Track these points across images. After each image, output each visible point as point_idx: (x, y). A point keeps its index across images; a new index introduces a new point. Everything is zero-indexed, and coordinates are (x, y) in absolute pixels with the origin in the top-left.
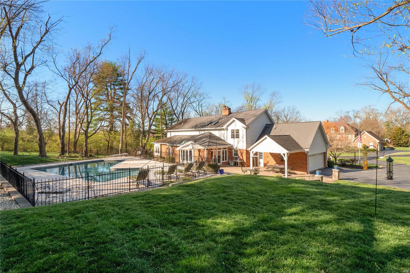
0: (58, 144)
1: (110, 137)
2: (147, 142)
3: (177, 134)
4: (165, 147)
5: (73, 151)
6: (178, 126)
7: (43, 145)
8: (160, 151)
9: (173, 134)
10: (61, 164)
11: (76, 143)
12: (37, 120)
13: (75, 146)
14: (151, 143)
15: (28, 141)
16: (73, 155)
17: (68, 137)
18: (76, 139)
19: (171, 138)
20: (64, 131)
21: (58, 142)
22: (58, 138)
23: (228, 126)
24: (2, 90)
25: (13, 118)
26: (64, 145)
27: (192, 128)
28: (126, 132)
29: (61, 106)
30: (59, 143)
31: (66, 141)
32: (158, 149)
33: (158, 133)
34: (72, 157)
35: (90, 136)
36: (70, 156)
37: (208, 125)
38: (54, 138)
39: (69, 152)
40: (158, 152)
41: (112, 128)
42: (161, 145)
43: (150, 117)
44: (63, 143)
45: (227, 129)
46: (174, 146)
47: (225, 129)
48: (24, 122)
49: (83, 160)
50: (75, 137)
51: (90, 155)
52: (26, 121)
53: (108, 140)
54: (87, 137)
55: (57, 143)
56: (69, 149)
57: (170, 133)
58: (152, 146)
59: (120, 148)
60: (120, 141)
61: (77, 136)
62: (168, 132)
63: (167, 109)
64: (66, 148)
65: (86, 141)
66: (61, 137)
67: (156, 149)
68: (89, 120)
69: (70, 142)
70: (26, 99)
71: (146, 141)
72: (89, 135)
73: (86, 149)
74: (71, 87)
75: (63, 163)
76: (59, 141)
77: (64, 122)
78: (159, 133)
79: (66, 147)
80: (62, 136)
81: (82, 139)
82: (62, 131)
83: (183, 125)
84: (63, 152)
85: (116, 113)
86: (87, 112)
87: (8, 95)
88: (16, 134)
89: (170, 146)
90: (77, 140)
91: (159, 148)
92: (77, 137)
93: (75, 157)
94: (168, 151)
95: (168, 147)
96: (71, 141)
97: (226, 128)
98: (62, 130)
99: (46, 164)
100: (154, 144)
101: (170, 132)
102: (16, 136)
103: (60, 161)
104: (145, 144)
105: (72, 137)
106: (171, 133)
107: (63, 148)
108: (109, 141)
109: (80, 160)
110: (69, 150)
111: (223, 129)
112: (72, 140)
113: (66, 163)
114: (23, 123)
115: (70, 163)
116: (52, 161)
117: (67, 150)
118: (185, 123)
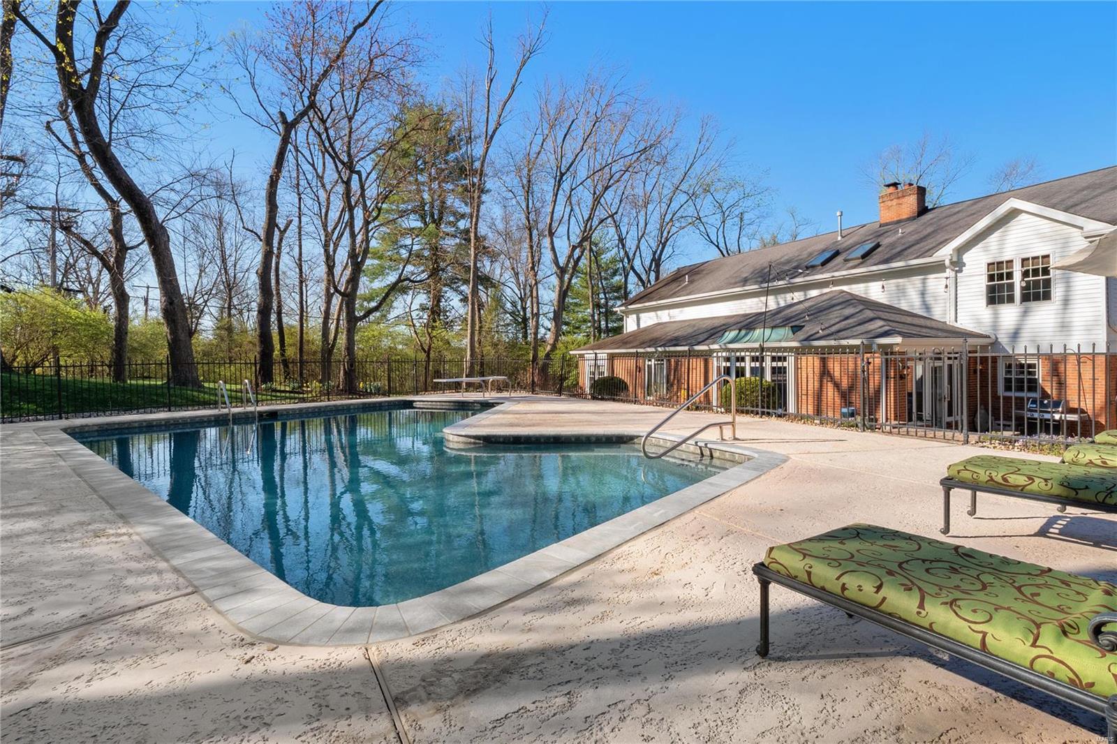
1: (431, 338)
3: (664, 316)
4: (627, 363)
6: (667, 288)
7: (182, 336)
9: (648, 320)
12: (154, 232)
14: (571, 352)
19: (640, 332)
23: (961, 250)
27: (745, 281)
28: (481, 323)
32: (601, 374)
37: (824, 264)
41: (436, 311)
42: (611, 356)
43: (561, 265)
45: (958, 265)
47: (947, 263)
53: (427, 348)
57: (634, 316)
58: (573, 362)
59: (466, 371)
62: (628, 313)
65: (350, 331)
67: (592, 373)
70: (107, 140)
71: (550, 348)
73: (352, 365)
74: (290, 118)
83: (691, 282)
86: (351, 223)
90: (333, 346)
91: (605, 369)
92: (332, 337)
95: (641, 365)
97: (955, 259)
100: (582, 356)
101: (638, 312)
104: (547, 357)
106: (642, 315)
108: (429, 349)
109: (316, 399)
111: (939, 267)
118: (696, 277)
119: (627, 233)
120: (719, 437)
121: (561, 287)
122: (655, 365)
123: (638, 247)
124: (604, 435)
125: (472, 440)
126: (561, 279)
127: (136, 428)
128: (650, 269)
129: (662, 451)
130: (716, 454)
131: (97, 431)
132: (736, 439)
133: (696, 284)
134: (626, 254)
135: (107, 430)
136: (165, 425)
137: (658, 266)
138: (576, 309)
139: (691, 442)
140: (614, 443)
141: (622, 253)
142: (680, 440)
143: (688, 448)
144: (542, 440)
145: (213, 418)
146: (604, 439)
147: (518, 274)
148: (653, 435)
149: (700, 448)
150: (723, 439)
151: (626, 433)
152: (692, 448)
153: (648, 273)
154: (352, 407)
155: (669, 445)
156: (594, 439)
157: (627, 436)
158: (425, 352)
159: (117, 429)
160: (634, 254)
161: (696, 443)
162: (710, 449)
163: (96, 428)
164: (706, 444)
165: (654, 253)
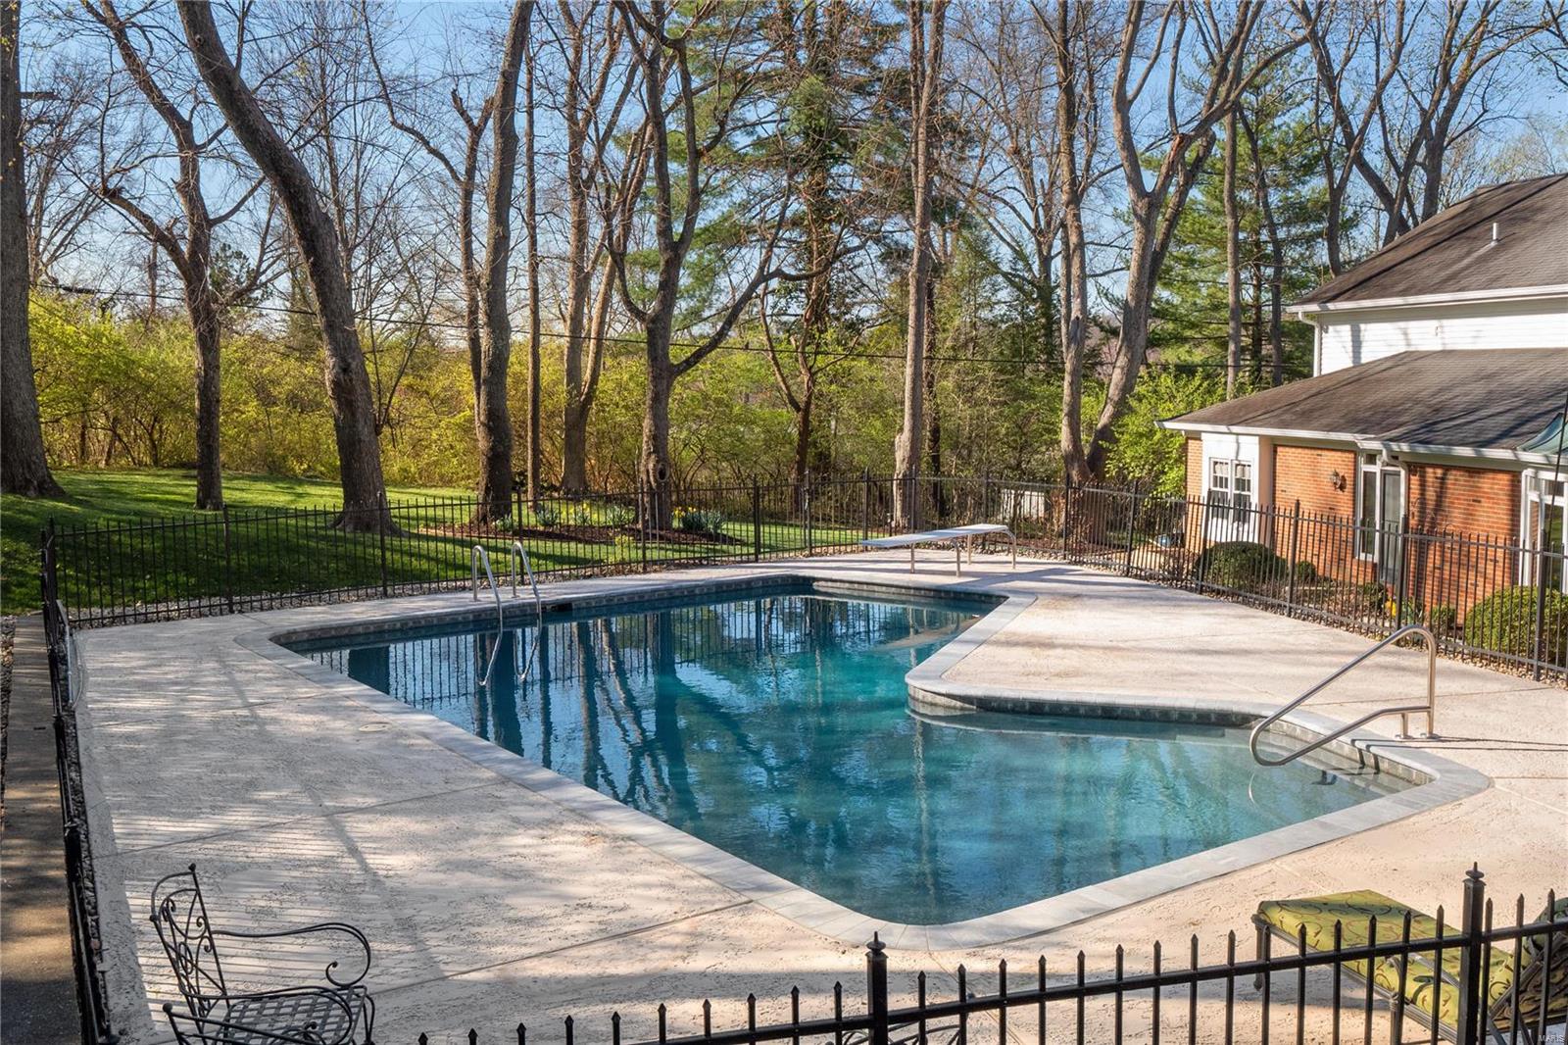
0: (466, 429)
1: (812, 375)
2: (1117, 415)
3: (1425, 336)
4: (1314, 465)
5: (564, 481)
6: (1434, 258)
7: (365, 431)
8: (1255, 499)
9: (1382, 341)
10: (486, 598)
11: (578, 416)
13: (574, 447)
14: (1168, 425)
15: (293, 400)
16: (569, 514)
17: (529, 375)
18: (578, 386)
19: (1359, 377)
20: (499, 324)
21: (468, 413)
22: (463, 379)
24: (109, 26)
25: (184, 231)
26: (508, 435)
29: (477, 132)
30: (471, 420)
31: (516, 404)
32: (1242, 484)
33: (1181, 340)
34: (566, 535)
35: (689, 363)
36: (546, 524)
38: (439, 384)
39: (540, 490)
40: (1242, 516)
42: (1271, 446)
43: (1149, 188)
44: (496, 422)
46: (1449, 465)
48: (270, 274)
49: (647, 565)
50: (573, 373)
51: (684, 520)
52: (280, 266)
53: (801, 398)
54: (663, 373)
55: (459, 418)
56: (534, 464)
57: (1345, 330)
58: (1172, 454)
59: (901, 467)
60: (902, 403)
61: (588, 362)
62: (1326, 320)
63: (1271, 116)
64: (522, 460)
65: (659, 400)
66: (484, 372)
67: (1220, 481)
68: (678, 228)
69: (542, 414)
70: (235, 64)
71: (1109, 410)
72: (676, 355)
73: (662, 474)
75: (506, 596)
76: (473, 404)
77: (500, 245)
78: (1188, 333)
79: (516, 450)
80: (490, 367)
81: (620, 387)
82: (489, 324)
83: (1503, 244)
84: (500, 488)
85: (848, 179)
87: (143, 59)
88: (203, 354)
89: (1394, 457)
90: (590, 397)
91: (1254, 475)
92: (587, 376)
93: (584, 533)
94: (1345, 511)
95: (1348, 474)
96: (547, 404)
98: (488, 315)
99: (385, 595)
100: (1196, 436)
101: (1355, 318)
102: (205, 362)
103: (483, 574)
104: (1105, 433)
105: (552, 371)
106: (1367, 331)
107: (497, 460)
108: (808, 403)
109: (623, 567)
110: (535, 476)
112: (550, 395)
113: (525, 595)
114: (263, 278)
115: (554, 591)
116: (425, 565)
117: (522, 474)
118: (1520, 230)
119: (1348, 59)
120: (1399, 731)
121: (1145, 246)
122: (1384, 474)
123: (1377, 101)
124: (1194, 710)
125: (959, 704)
126: (1147, 224)
127: (359, 635)
128: (1409, 165)
129: (1299, 747)
130: (1384, 766)
131: (308, 640)
132: (1433, 737)
133: (1518, 249)
134: (1342, 117)
135: (320, 639)
136: (401, 630)
137: (1436, 152)
138: (1193, 275)
139: (1345, 738)
140: (1214, 724)
141: (1329, 117)
142: (1329, 733)
143: (1342, 747)
144: (1082, 711)
145: (471, 617)
146: (1195, 717)
147: (1029, 166)
148: (1284, 717)
149: (1360, 750)
150: (1407, 737)
151: (1235, 708)
152: (1347, 750)
153: (1404, 173)
154: (697, 591)
155: (1311, 739)
156: (1175, 716)
157: (1237, 714)
158: (798, 409)
159: (333, 637)
160: (1366, 123)
161: (1353, 741)
162: (1376, 757)
163: (306, 636)
164: (1368, 747)
165: (1426, 116)
